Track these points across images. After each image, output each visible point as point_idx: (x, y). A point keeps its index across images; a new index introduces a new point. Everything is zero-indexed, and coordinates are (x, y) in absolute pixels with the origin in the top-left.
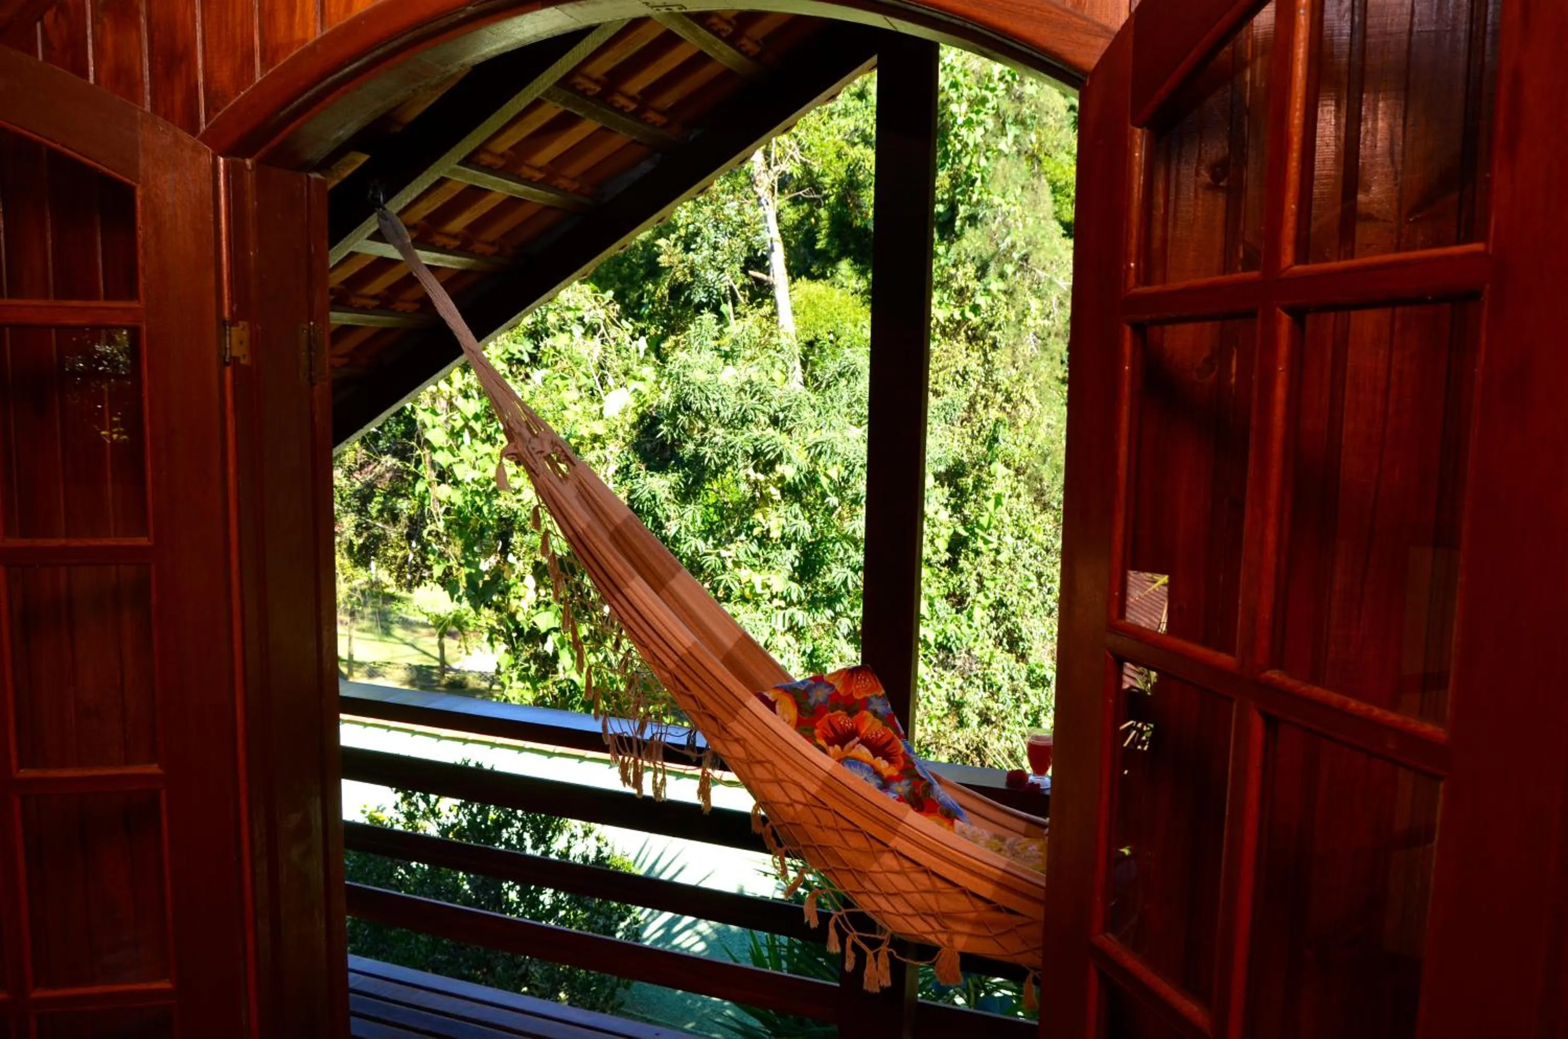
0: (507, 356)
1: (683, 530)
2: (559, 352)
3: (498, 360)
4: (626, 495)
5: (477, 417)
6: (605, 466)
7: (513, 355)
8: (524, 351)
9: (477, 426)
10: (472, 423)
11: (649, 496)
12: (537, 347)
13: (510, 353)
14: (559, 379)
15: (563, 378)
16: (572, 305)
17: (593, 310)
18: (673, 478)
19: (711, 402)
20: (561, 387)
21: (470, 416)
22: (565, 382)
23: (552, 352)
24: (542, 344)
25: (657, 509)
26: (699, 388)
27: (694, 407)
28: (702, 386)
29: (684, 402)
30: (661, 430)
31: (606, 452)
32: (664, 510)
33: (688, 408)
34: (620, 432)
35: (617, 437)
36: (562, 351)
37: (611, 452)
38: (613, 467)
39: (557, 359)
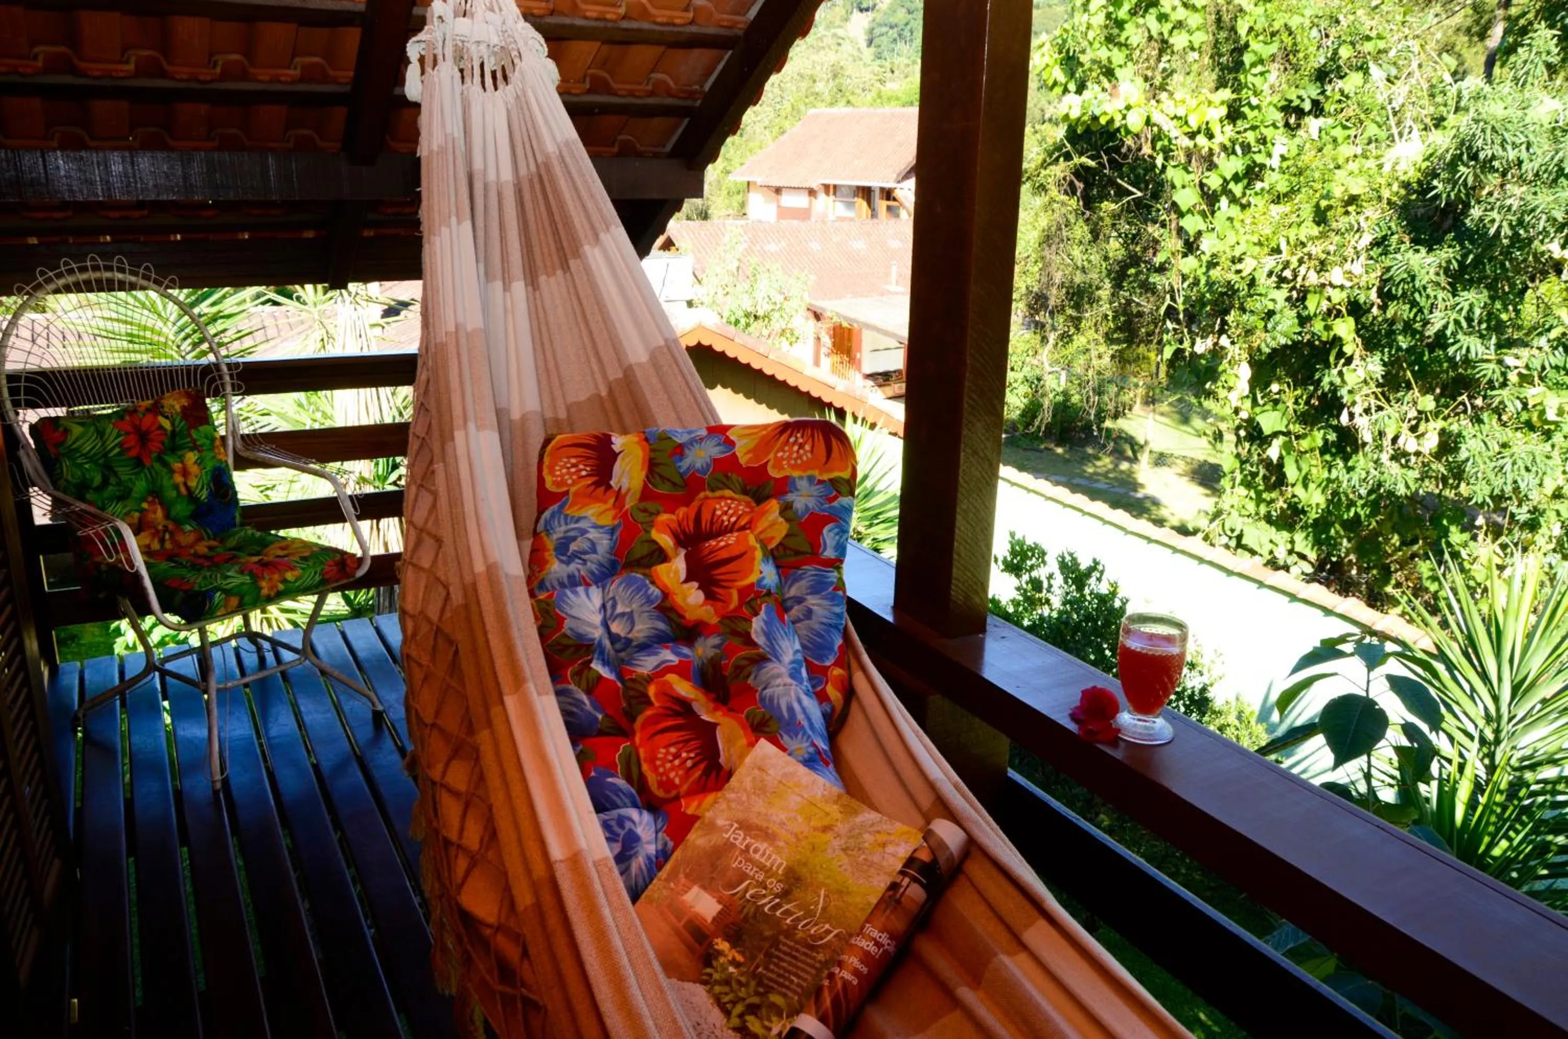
0: (1283, 103)
1: (1451, 327)
2: (1347, 97)
3: (1272, 108)
4: (1379, 274)
5: (1236, 178)
6: (1357, 236)
7: (1291, 101)
8: (1305, 96)
9: (1237, 189)
10: (1232, 186)
11: (1405, 276)
12: (1323, 93)
13: (1286, 100)
14: (1339, 128)
15: (1345, 128)
16: (1373, 34)
17: (1403, 42)
18: (1447, 253)
19: (1509, 148)
20: (1340, 140)
21: (1229, 177)
22: (1347, 132)
23: (1338, 97)
24: (1329, 88)
25: (1417, 295)
26: (1493, 128)
27: (1482, 156)
28: (1498, 126)
29: (1470, 148)
30: (1435, 187)
31: (1361, 218)
32: (1428, 297)
33: (1475, 157)
34: (1386, 194)
35: (1380, 198)
36: (1352, 95)
37: (1367, 218)
38: (1367, 239)
39: (1344, 105)
